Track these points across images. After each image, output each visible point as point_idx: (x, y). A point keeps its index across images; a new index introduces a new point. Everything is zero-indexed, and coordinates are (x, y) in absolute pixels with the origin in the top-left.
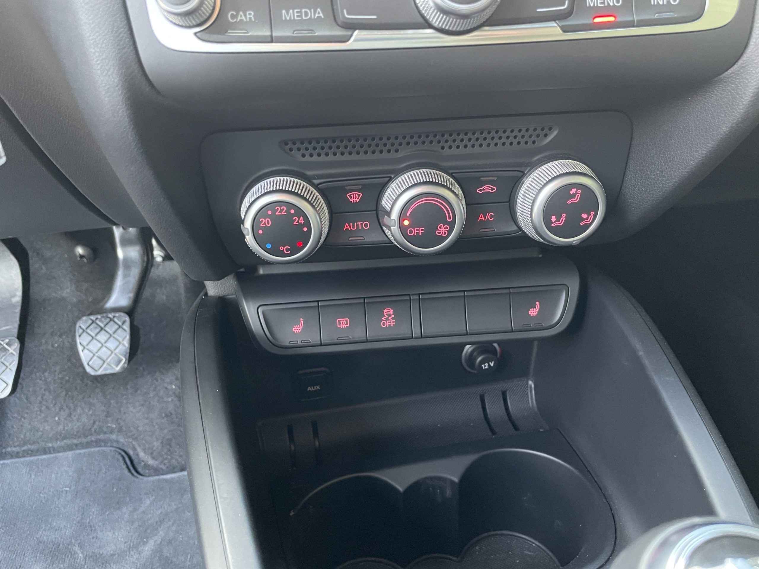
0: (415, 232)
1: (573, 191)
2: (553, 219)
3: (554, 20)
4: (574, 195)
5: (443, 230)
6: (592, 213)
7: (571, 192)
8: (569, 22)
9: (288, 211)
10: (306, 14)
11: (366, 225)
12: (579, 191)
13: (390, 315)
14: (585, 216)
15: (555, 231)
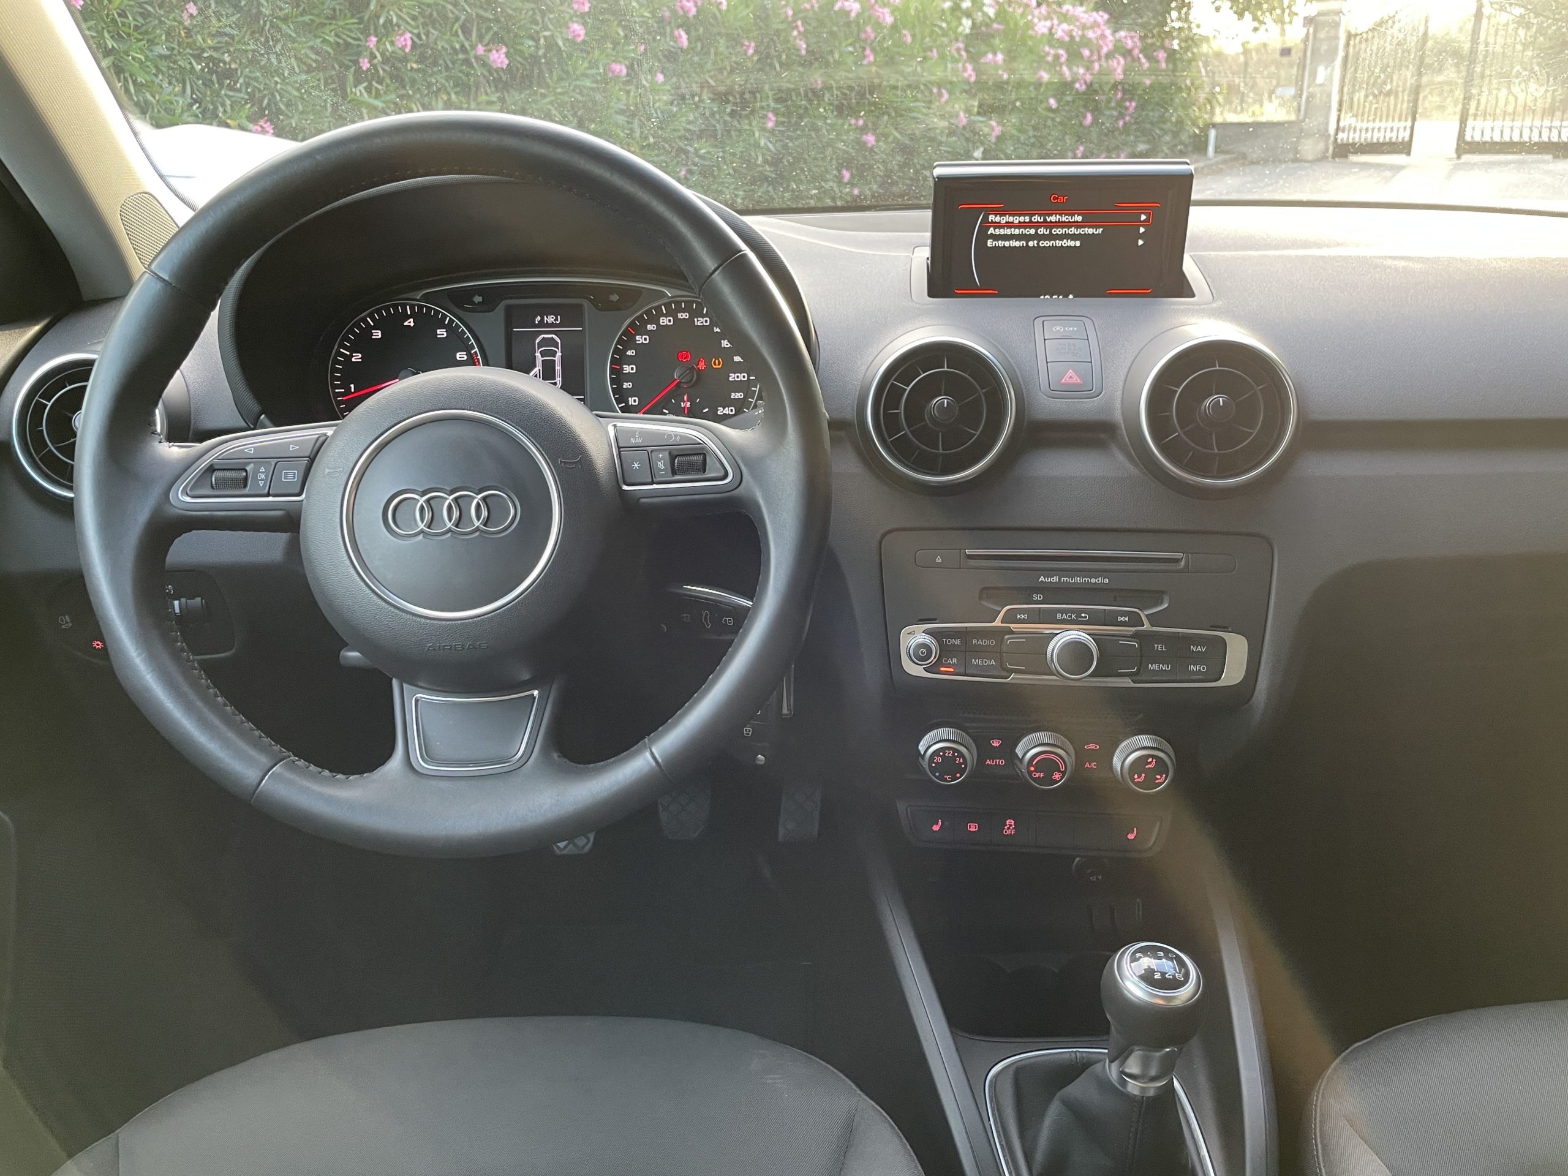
0: (1037, 775)
1: (1150, 760)
2: (1136, 776)
3: (1128, 676)
4: (1150, 763)
5: (1057, 776)
6: (1164, 775)
7: (1149, 761)
8: (1135, 678)
9: (953, 754)
10: (986, 662)
11: (1002, 762)
12: (1154, 760)
13: (1011, 825)
14: (1158, 777)
15: (1137, 784)
